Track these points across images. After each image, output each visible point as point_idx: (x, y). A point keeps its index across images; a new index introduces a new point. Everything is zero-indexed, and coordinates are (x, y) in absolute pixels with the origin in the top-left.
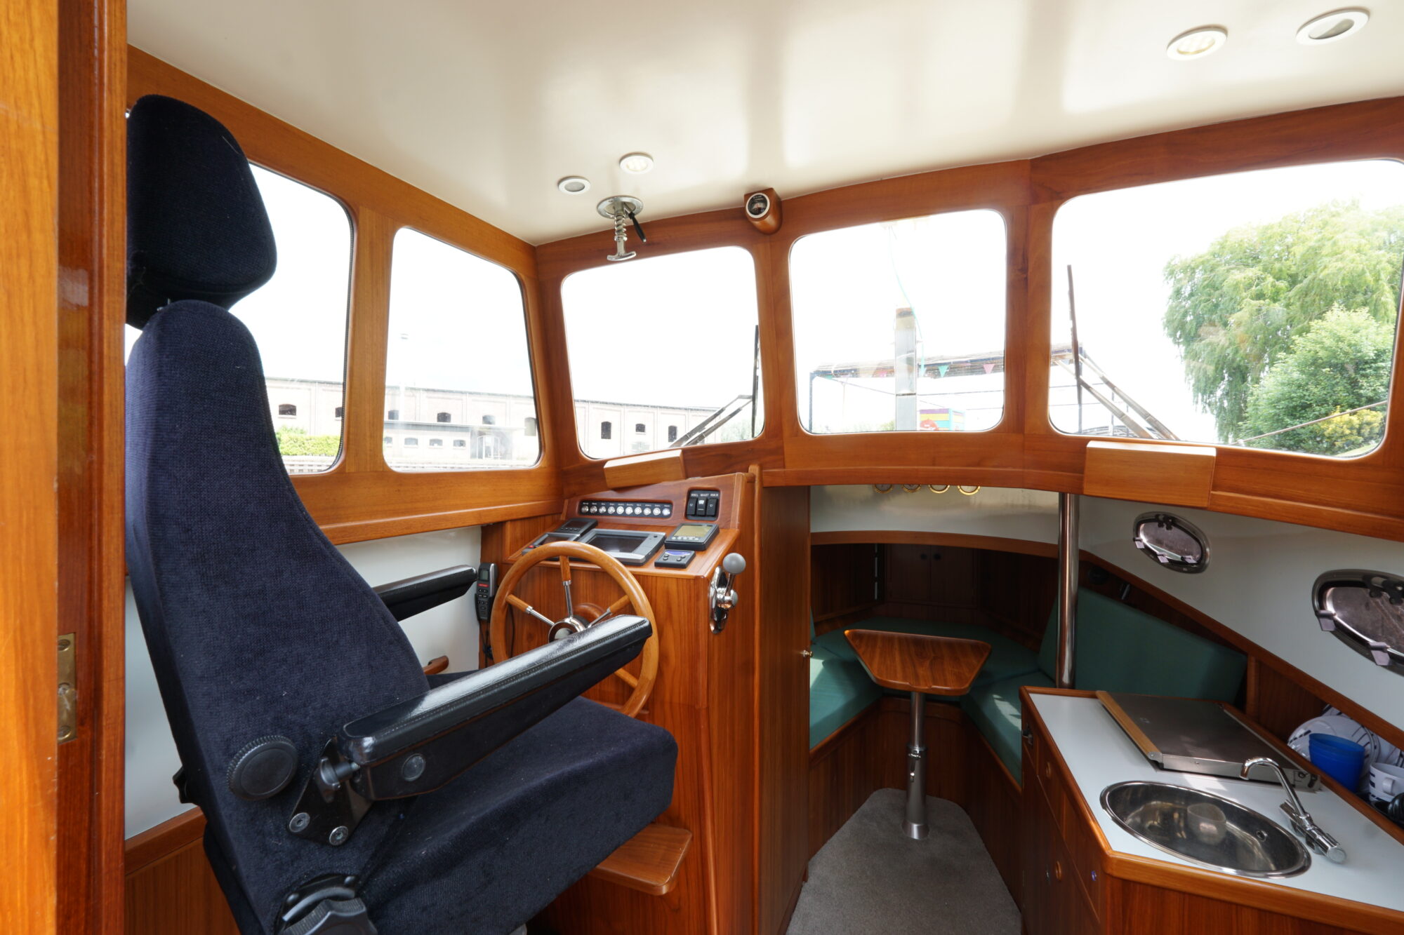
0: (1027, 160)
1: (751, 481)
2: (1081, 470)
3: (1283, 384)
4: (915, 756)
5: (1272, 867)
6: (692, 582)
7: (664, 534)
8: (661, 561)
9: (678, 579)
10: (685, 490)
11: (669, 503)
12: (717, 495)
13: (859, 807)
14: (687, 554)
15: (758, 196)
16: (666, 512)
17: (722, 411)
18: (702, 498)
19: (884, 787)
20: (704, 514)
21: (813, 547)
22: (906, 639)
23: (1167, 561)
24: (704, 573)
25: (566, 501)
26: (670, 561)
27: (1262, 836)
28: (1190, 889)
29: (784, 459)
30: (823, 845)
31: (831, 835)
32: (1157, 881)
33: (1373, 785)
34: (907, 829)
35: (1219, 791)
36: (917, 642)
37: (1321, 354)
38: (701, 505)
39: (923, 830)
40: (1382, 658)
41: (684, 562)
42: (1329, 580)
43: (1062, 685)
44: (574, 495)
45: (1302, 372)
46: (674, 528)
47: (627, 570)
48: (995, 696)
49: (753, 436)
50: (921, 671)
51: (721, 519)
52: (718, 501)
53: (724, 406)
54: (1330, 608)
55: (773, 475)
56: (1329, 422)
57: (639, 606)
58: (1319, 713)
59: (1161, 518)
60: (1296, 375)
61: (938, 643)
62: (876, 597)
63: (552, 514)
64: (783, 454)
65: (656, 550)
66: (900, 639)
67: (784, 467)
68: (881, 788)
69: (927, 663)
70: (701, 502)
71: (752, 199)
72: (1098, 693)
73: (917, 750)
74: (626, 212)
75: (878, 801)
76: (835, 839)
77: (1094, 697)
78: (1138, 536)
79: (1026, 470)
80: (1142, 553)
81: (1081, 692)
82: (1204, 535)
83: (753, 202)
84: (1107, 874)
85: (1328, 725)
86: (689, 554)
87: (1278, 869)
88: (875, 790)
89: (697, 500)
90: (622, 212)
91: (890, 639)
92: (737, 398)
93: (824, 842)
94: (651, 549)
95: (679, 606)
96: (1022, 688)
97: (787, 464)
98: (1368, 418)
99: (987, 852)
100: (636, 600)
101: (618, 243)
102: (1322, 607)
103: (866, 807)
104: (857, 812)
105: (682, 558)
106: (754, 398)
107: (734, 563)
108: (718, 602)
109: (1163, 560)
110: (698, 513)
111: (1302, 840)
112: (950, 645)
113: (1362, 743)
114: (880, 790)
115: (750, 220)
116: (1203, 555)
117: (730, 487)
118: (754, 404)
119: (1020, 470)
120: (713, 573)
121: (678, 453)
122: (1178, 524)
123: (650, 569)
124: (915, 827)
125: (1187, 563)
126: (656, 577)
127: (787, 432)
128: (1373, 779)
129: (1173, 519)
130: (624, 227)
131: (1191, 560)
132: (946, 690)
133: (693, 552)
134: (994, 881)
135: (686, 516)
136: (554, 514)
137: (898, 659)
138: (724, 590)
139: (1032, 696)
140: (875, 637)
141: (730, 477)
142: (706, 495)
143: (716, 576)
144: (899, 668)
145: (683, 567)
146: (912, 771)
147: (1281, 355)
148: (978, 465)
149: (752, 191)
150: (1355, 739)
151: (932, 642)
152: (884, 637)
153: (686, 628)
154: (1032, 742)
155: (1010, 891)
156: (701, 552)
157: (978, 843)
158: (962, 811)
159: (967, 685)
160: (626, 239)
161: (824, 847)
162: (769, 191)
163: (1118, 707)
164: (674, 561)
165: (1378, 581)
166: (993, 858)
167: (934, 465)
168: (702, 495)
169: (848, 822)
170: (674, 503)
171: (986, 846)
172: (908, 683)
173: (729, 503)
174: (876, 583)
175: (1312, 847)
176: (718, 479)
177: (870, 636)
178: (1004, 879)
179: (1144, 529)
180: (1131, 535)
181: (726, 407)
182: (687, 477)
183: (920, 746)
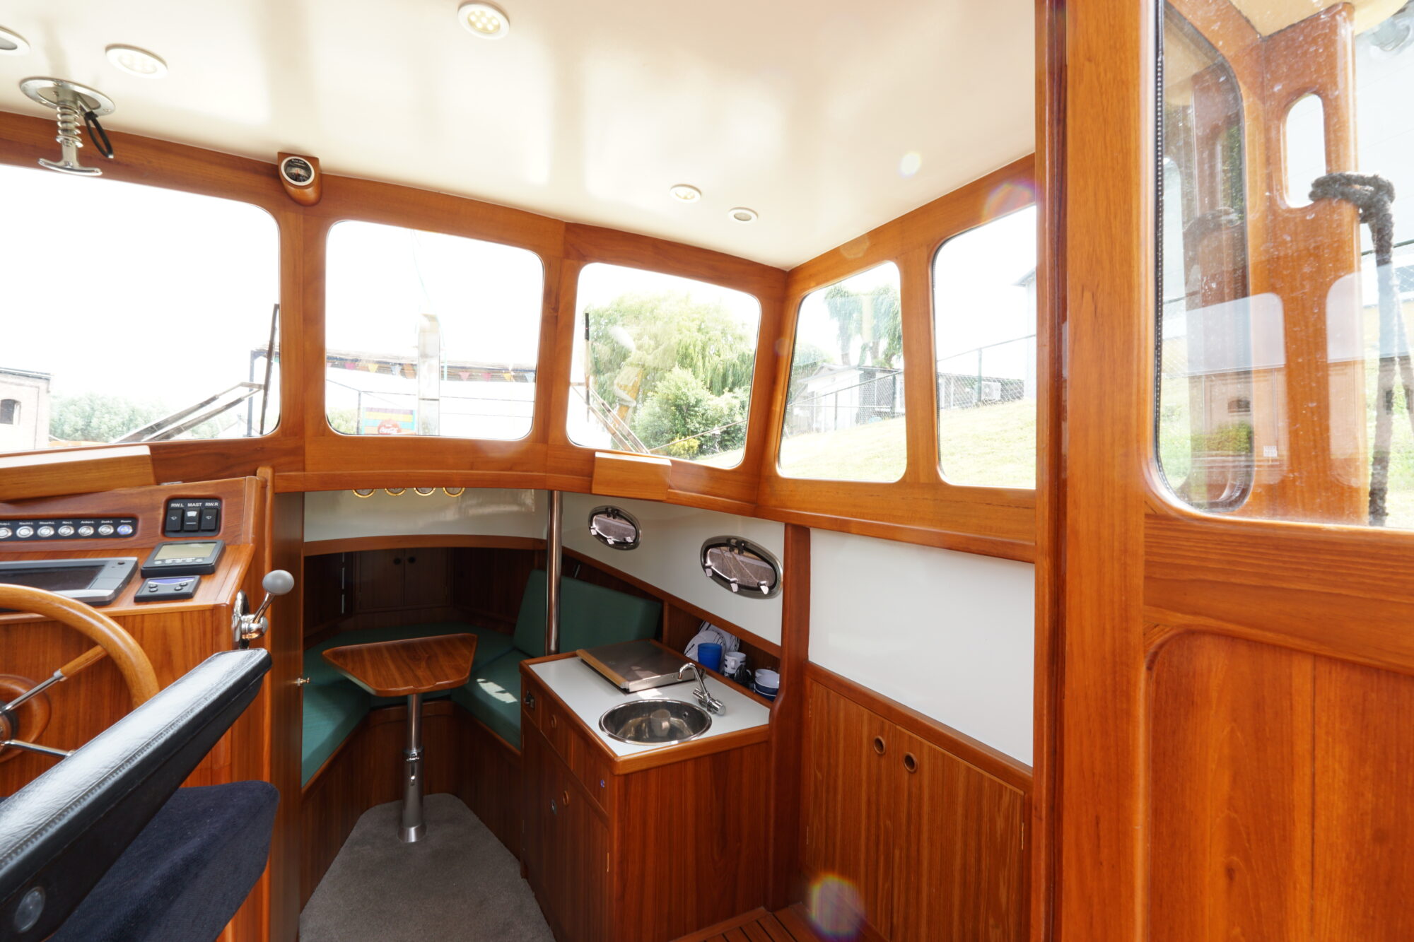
0: (562, 222)
1: (264, 487)
2: (590, 475)
3: (650, 414)
4: (414, 759)
5: (692, 734)
6: (208, 614)
7: (135, 559)
8: (146, 592)
9: (182, 613)
10: (163, 499)
11: (131, 517)
12: (216, 504)
13: (347, 837)
14: (188, 582)
15: (299, 160)
16: (124, 530)
17: (213, 399)
18: (192, 509)
19: (371, 807)
20: (196, 528)
21: (306, 558)
22: (394, 646)
23: (613, 543)
24: (223, 598)
26: (160, 592)
27: (685, 715)
28: (663, 762)
29: (304, 462)
30: (310, 896)
31: (319, 881)
32: (644, 767)
33: (726, 666)
34: (403, 833)
35: (659, 696)
36: (407, 647)
37: (670, 397)
38: (192, 517)
39: (419, 833)
40: (735, 587)
41: (185, 590)
42: (711, 544)
43: (550, 653)
45: (660, 407)
46: (152, 549)
47: (98, 612)
48: (479, 680)
49: (261, 433)
50: (420, 673)
51: (223, 534)
52: (219, 511)
53: (218, 393)
54: (709, 563)
55: (288, 479)
56: (674, 445)
57: (127, 657)
58: (697, 632)
59: (610, 510)
60: (658, 409)
61: (427, 643)
62: (343, 611)
64: (304, 455)
65: (128, 581)
66: (388, 648)
67: (304, 470)
68: (368, 809)
69: (423, 664)
70: (191, 514)
71: (290, 160)
72: (578, 652)
73: (415, 752)
74: (82, 109)
75: (368, 823)
76: (325, 883)
77: (575, 655)
78: (592, 525)
79: (548, 475)
80: (595, 539)
81: (564, 655)
82: (637, 520)
83: (290, 164)
84: (615, 775)
85: (705, 637)
86: (192, 580)
87: (695, 733)
88: (362, 813)
89: (183, 512)
90: (74, 106)
91: (378, 649)
92: (238, 386)
93: (312, 892)
94: (122, 580)
95: (185, 647)
96: (522, 663)
97: (308, 467)
98: (692, 444)
99: (482, 823)
100: (119, 647)
101: (64, 148)
102: (705, 562)
103: (355, 834)
104: (345, 844)
105: (181, 585)
106: (266, 387)
107: (279, 582)
108: (243, 633)
109: (611, 542)
110: (185, 528)
111: (705, 709)
112: (440, 643)
113: (719, 643)
114: (368, 812)
115: (285, 183)
116: (637, 535)
117: (238, 493)
118: (266, 394)
119: (544, 474)
120: (234, 599)
121: (145, 451)
122: (621, 514)
123: (127, 605)
124: (412, 831)
125: (627, 543)
126: (143, 615)
127: (310, 430)
128: (726, 663)
129: (618, 510)
130: (77, 128)
131: (629, 539)
132: (450, 684)
133: (197, 577)
134: (493, 843)
135: (164, 531)
137: (392, 667)
138: (252, 616)
139: (531, 667)
140: (360, 652)
141: (238, 481)
142: (198, 504)
143: (239, 603)
144: (397, 676)
145: (188, 596)
146: (412, 775)
147: (650, 394)
148: (510, 469)
149: (294, 153)
150: (715, 642)
151: (421, 643)
152: (369, 650)
154: (534, 705)
155: (506, 846)
156: (207, 577)
157: (473, 818)
158: (452, 797)
159: (468, 674)
160: (80, 145)
161: (312, 897)
162: (314, 160)
163: (594, 658)
164: (171, 591)
165: (733, 541)
166: (488, 826)
167: (472, 469)
168: (190, 505)
169: (337, 859)
170: (140, 516)
171: (480, 819)
172: (412, 687)
173: (238, 513)
174: (343, 596)
175: (710, 711)
176: (217, 484)
177: (352, 652)
178: (500, 839)
179: (596, 520)
180: (587, 524)
181: (221, 395)
182: (158, 483)
183: (417, 748)
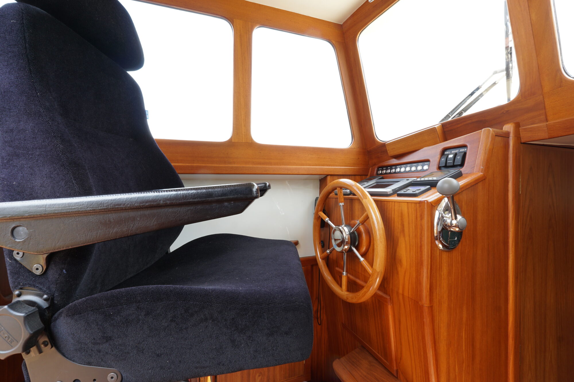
8: (402, 192)
10: (440, 150)
11: (428, 161)
12: (465, 149)
14: (423, 188)
16: (426, 167)
18: (452, 154)
20: (452, 165)
24: (429, 199)
25: (371, 169)
26: (408, 192)
38: (451, 159)
41: (417, 192)
44: (375, 165)
49: (508, 100)
51: (466, 167)
52: (465, 154)
55: (532, 130)
63: (361, 175)
64: (545, 108)
67: (546, 121)
70: (451, 156)
86: (425, 188)
89: (448, 156)
94: (399, 186)
97: (549, 118)
100: (371, 215)
105: (417, 190)
108: (446, 224)
110: (448, 165)
117: (477, 141)
121: (436, 126)
123: (393, 198)
126: (395, 202)
133: (428, 187)
135: (439, 167)
136: (363, 175)
141: (478, 133)
142: (456, 151)
145: (415, 195)
153: (414, 241)
156: (435, 187)
164: (412, 193)
168: (452, 152)
170: (431, 160)
173: (475, 153)
176: (466, 137)
182: (444, 141)
